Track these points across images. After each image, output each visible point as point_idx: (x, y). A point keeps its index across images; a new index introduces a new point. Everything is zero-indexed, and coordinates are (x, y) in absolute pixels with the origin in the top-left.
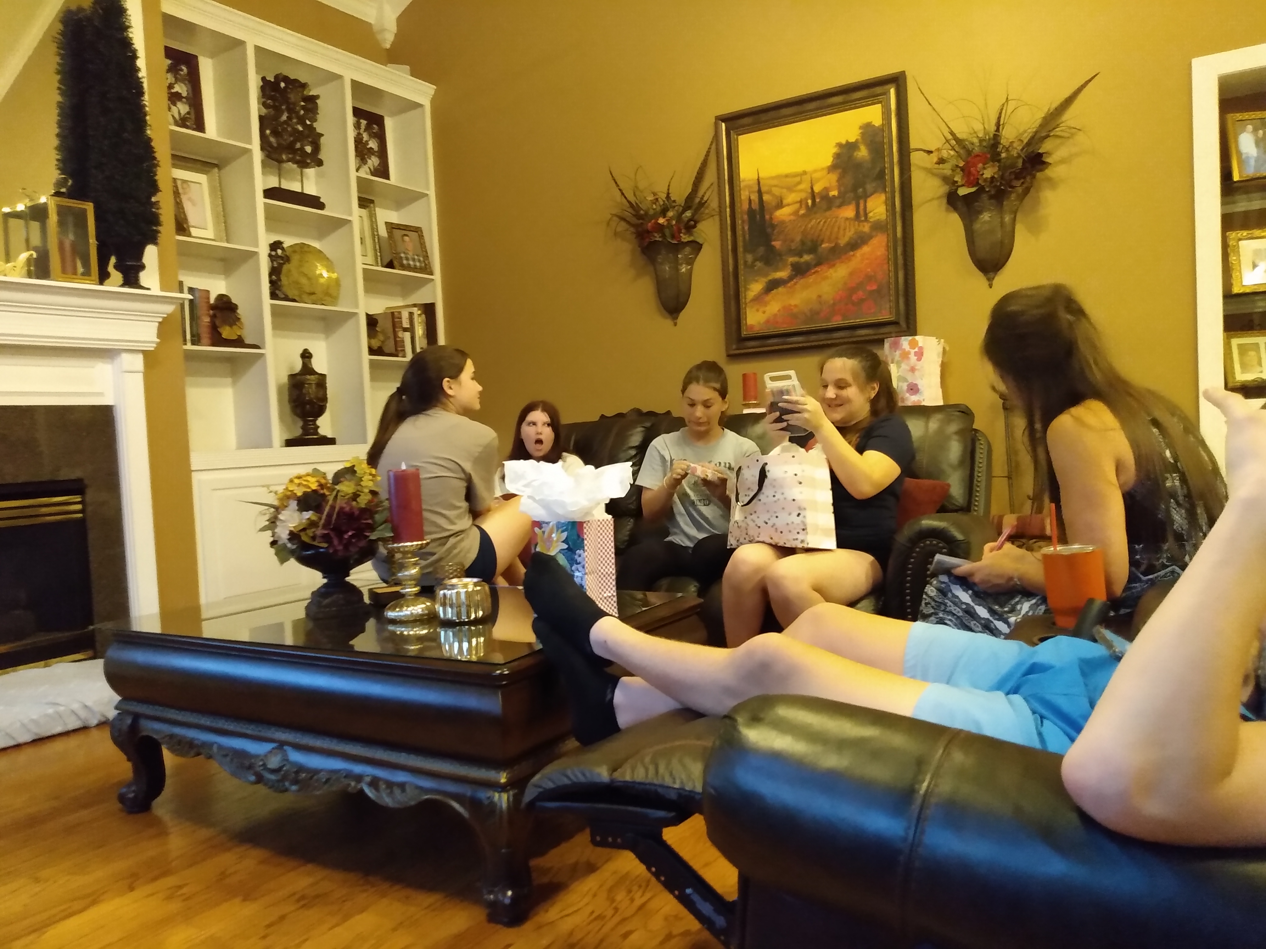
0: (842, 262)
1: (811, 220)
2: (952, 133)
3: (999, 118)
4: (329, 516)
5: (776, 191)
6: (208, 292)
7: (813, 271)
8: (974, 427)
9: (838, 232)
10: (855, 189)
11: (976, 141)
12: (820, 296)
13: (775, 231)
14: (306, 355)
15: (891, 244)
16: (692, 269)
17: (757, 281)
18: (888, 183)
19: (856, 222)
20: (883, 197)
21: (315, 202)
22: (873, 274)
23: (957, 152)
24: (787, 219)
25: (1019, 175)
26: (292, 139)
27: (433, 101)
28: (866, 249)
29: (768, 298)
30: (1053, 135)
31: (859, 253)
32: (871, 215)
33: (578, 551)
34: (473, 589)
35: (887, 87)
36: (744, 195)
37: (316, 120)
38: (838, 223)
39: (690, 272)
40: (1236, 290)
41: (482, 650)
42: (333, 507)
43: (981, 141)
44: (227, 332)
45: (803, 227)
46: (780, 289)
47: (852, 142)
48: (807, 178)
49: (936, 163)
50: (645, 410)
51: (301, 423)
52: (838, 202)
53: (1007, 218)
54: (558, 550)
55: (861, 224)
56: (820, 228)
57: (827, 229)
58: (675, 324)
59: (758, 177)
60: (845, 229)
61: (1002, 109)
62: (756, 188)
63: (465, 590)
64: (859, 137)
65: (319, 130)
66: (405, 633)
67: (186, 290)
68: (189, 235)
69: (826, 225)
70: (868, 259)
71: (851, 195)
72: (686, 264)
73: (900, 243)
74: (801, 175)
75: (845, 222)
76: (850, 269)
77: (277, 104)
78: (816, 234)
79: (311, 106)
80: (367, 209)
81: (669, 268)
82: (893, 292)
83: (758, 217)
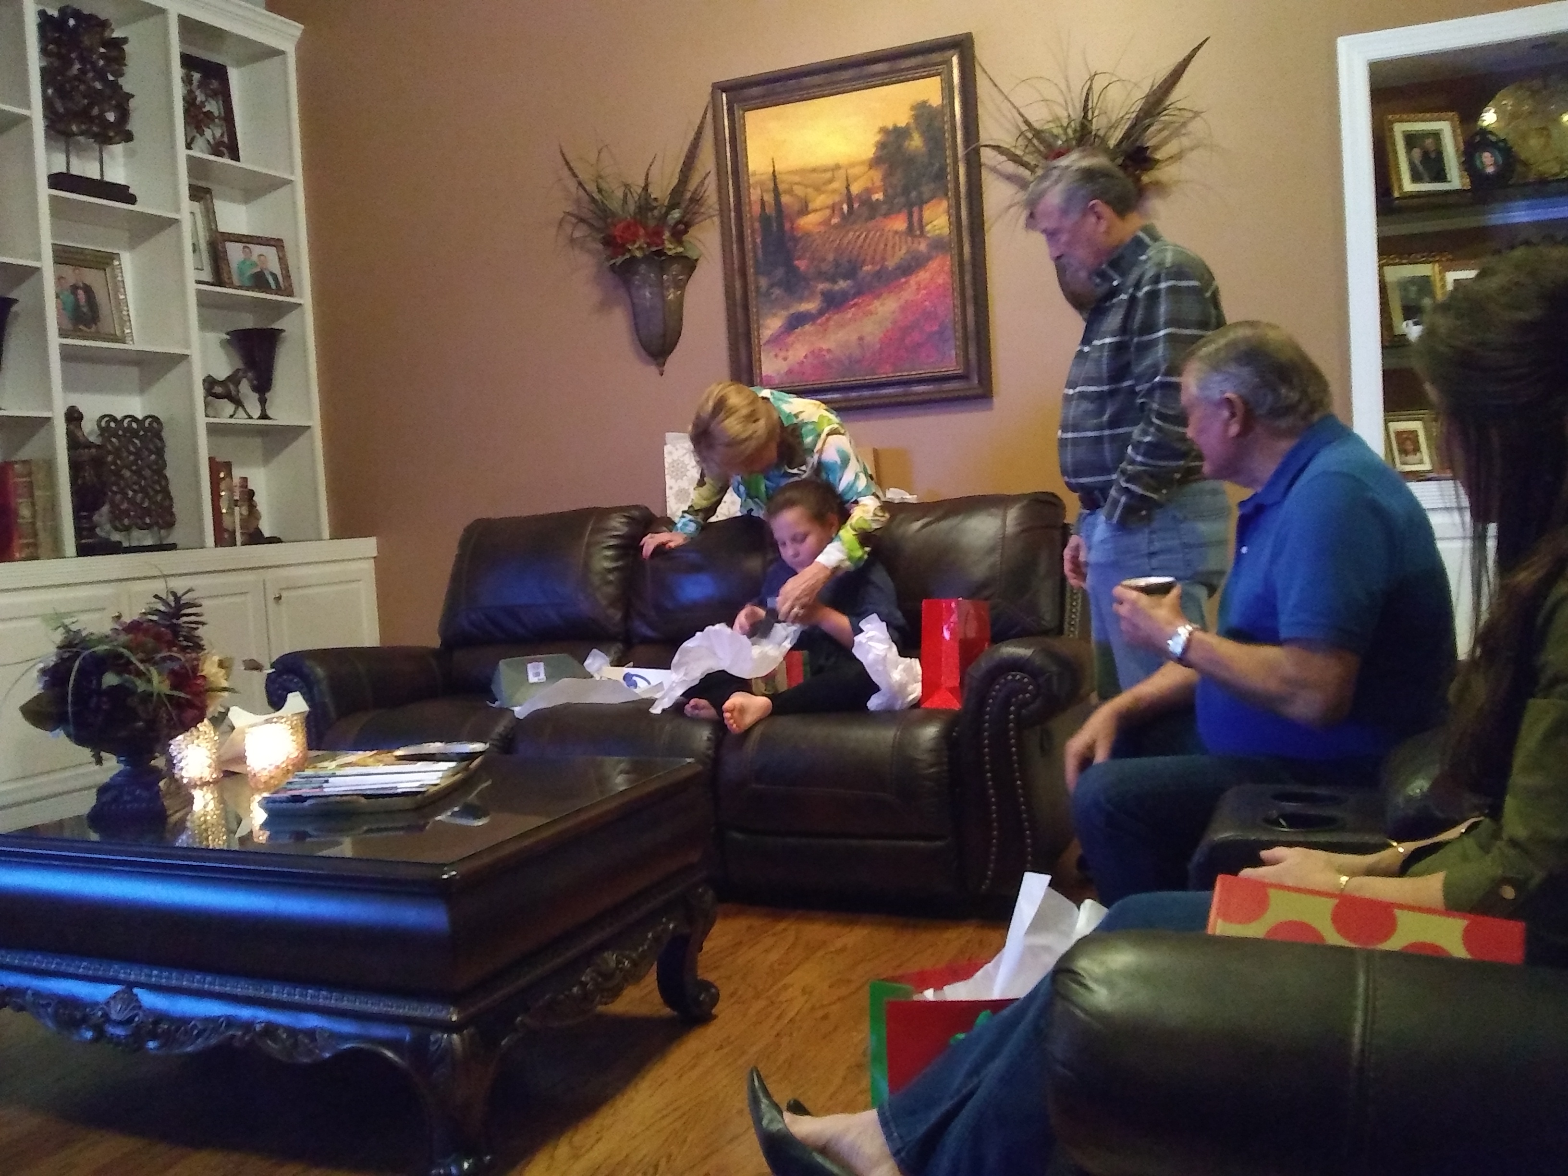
0: (891, 292)
1: (848, 232)
2: (1028, 124)
3: (1087, 100)
5: (799, 191)
7: (852, 303)
8: (1066, 521)
9: (885, 249)
10: (906, 191)
11: (1059, 131)
12: (861, 339)
13: (799, 246)
15: (956, 269)
16: (682, 295)
17: (775, 315)
18: (951, 186)
19: (910, 238)
20: (945, 204)
21: (121, 193)
22: (933, 309)
23: (1034, 147)
24: (815, 230)
26: (86, 101)
27: (300, 46)
28: (923, 276)
29: (790, 339)
30: (1161, 122)
31: (913, 280)
32: (928, 228)
35: (947, 53)
36: (755, 195)
37: (122, 75)
38: (884, 238)
39: (681, 298)
43: (1065, 131)
45: (838, 242)
46: (808, 327)
47: (902, 128)
48: (841, 173)
52: (884, 209)
55: (915, 241)
56: (859, 244)
57: (869, 245)
58: (662, 375)
59: (774, 171)
60: (893, 247)
61: (1090, 87)
62: (772, 185)
64: (911, 122)
65: (127, 88)
69: (868, 241)
70: (925, 288)
71: (901, 200)
72: (674, 288)
73: (968, 268)
74: (833, 170)
75: (893, 237)
76: (902, 301)
77: (64, 51)
78: (855, 252)
79: (114, 53)
80: (202, 202)
81: (651, 293)
82: (959, 334)
83: (775, 225)
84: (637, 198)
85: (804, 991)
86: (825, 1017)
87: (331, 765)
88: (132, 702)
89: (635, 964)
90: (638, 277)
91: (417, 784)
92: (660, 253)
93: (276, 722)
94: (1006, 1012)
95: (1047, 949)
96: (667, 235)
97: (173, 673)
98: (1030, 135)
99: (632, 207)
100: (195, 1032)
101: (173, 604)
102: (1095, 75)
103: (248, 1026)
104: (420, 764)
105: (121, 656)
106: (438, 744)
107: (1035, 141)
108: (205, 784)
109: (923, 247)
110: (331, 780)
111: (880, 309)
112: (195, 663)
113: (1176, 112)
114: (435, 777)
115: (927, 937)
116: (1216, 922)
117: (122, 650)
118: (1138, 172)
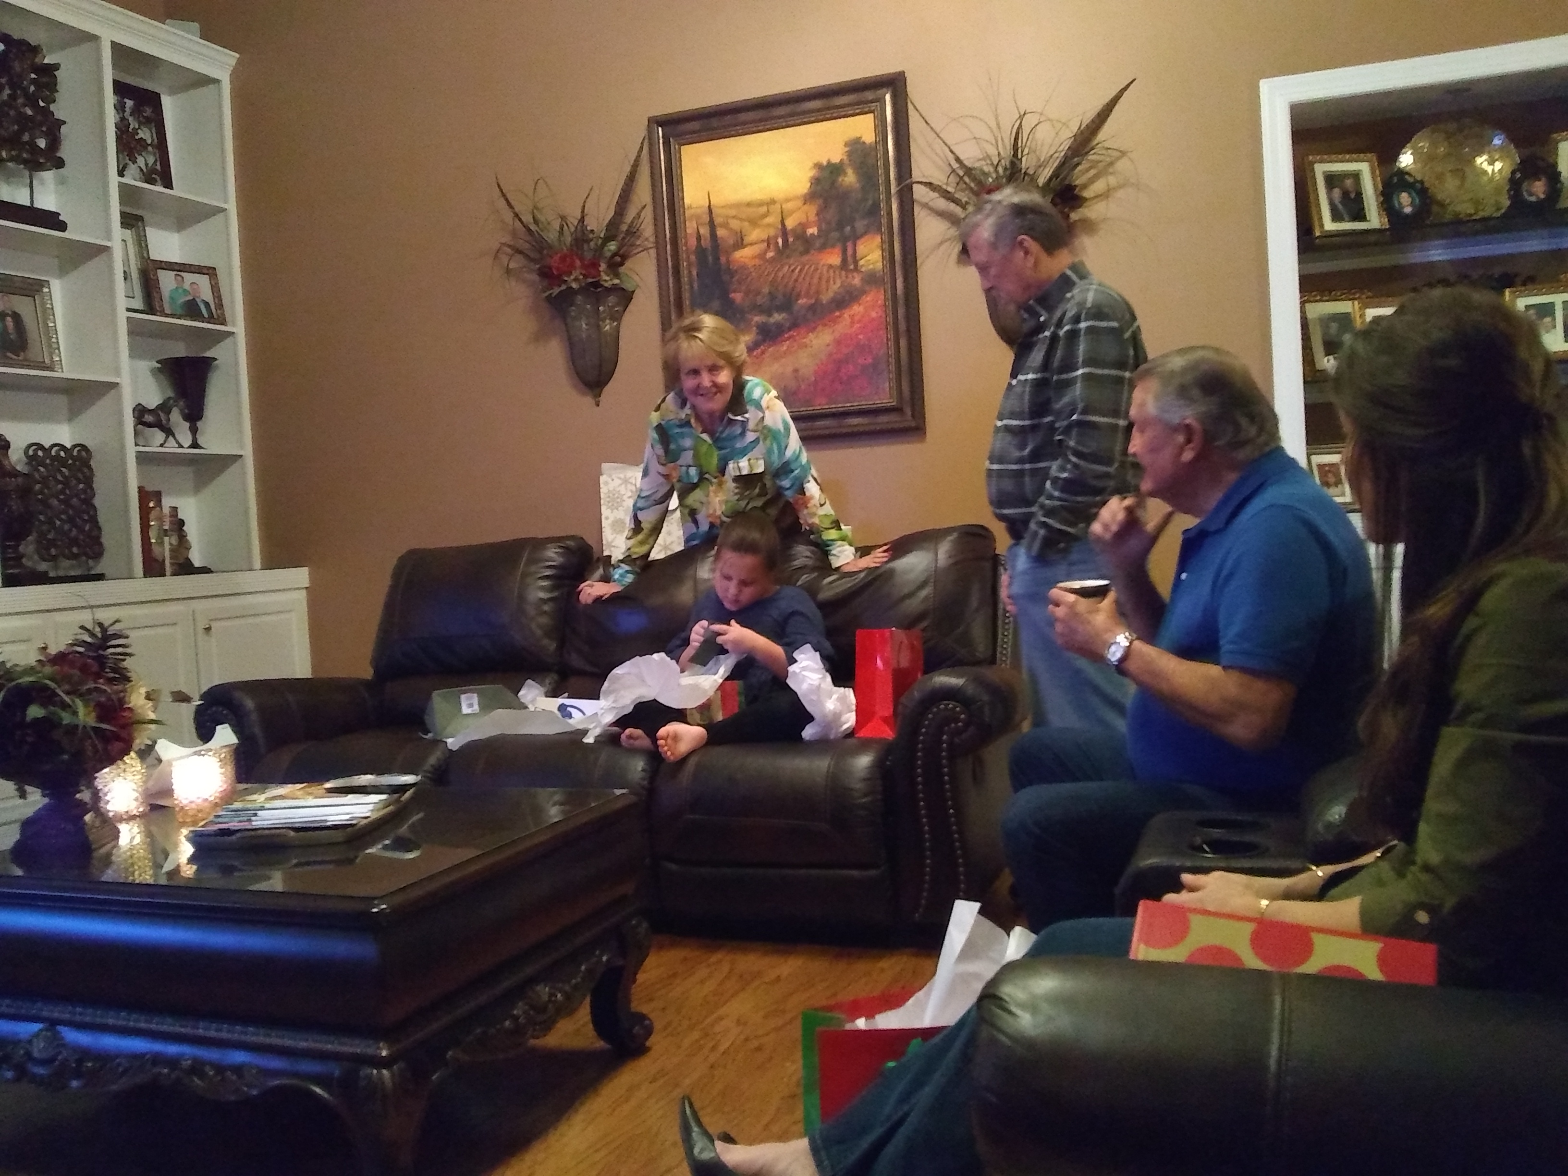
0: (826, 325)
1: (782, 266)
2: (959, 161)
3: (1016, 139)
5: (735, 224)
7: (786, 336)
9: (819, 285)
10: (840, 226)
11: (989, 169)
12: (796, 371)
13: (734, 280)
15: (889, 303)
18: (884, 221)
19: (843, 273)
20: (878, 239)
21: (52, 220)
22: (867, 343)
23: (966, 184)
24: (750, 263)
26: (16, 127)
27: (235, 75)
28: (857, 309)
30: (1089, 161)
31: (846, 314)
32: (861, 262)
35: (880, 92)
36: (691, 227)
37: (53, 101)
38: (819, 271)
39: (617, 330)
43: (995, 169)
45: (773, 275)
47: (836, 164)
48: (776, 208)
52: (818, 244)
55: (849, 275)
56: (794, 278)
57: (804, 279)
58: (598, 405)
59: (710, 204)
60: (828, 281)
61: (1019, 126)
62: (707, 219)
64: (845, 158)
65: (59, 115)
69: (802, 275)
70: (859, 321)
71: (835, 235)
72: (610, 319)
73: (901, 302)
74: (767, 204)
75: (828, 271)
76: (837, 334)
78: (791, 284)
79: (45, 80)
80: (133, 229)
81: (586, 325)
82: (893, 368)
83: (710, 258)
84: (573, 229)
85: (739, 1022)
86: (759, 1049)
87: (260, 798)
88: (57, 735)
89: (568, 997)
90: (573, 308)
91: (347, 817)
92: (597, 285)
93: (203, 755)
94: (936, 1039)
95: (977, 976)
96: (603, 266)
97: (99, 706)
98: (961, 173)
99: (568, 239)
100: (121, 1069)
101: (100, 635)
102: (1025, 114)
103: (173, 1062)
104: (350, 796)
105: (46, 688)
106: (369, 777)
107: (966, 179)
108: (132, 818)
109: (857, 281)
110: (259, 813)
111: (814, 342)
112: (122, 694)
113: (1104, 152)
114: (366, 810)
115: (861, 966)
116: (1137, 948)
117: (47, 682)
118: (1066, 210)
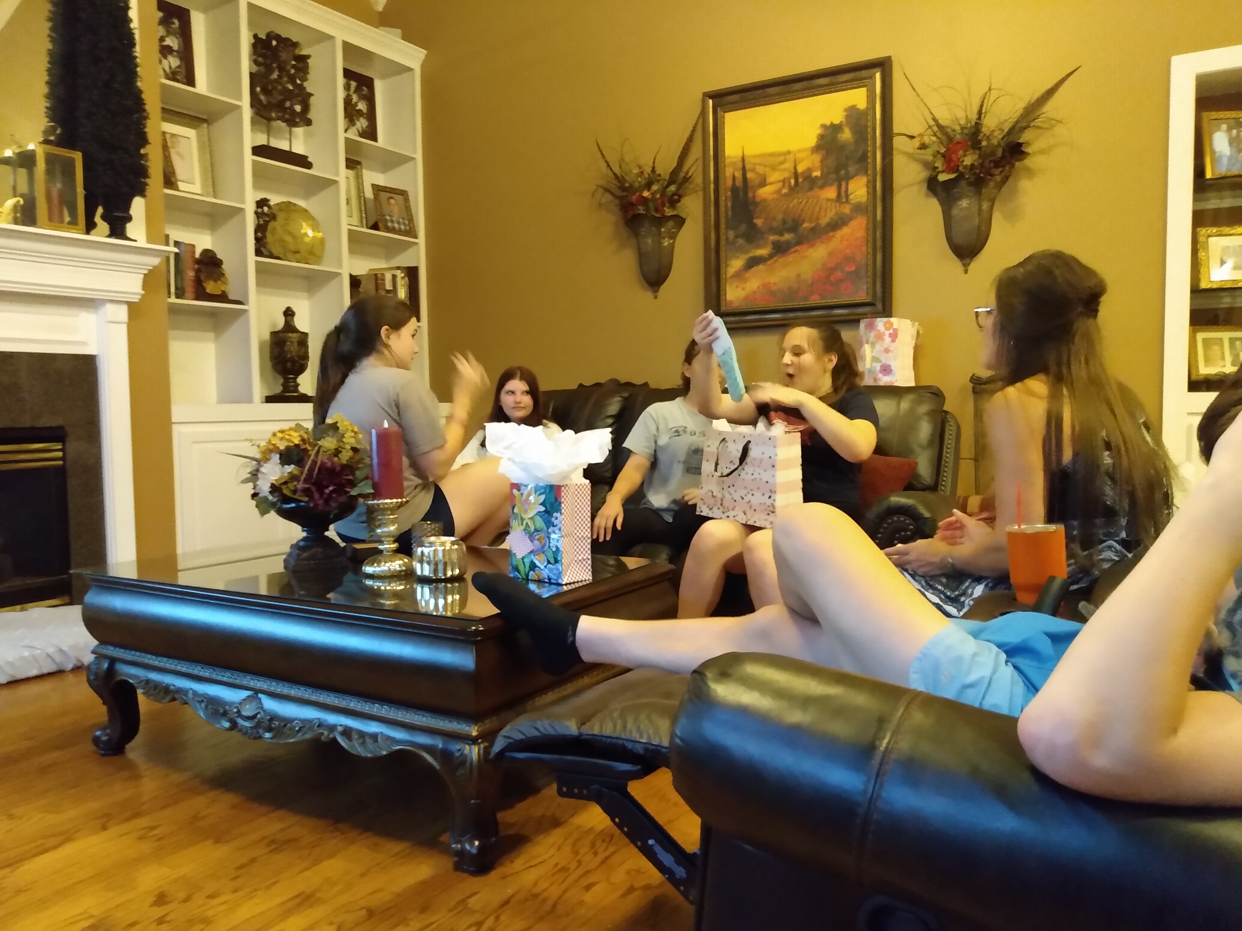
0: (822, 242)
1: (793, 200)
2: (934, 119)
3: (982, 106)
4: (311, 470)
5: (760, 169)
6: (193, 246)
7: (793, 250)
8: (945, 409)
9: (819, 212)
10: (837, 171)
11: (958, 128)
12: (799, 275)
13: (758, 209)
14: (289, 313)
15: (871, 226)
16: (673, 244)
17: (737, 258)
18: (870, 166)
19: (838, 204)
20: (864, 180)
21: (302, 161)
22: (851, 255)
23: (938, 138)
24: (770, 197)
25: (998, 164)
26: (282, 97)
27: (424, 66)
28: (846, 231)
29: (748, 275)
30: (1033, 126)
31: (839, 234)
32: (851, 197)
33: (555, 514)
34: (451, 547)
35: (873, 71)
36: (728, 172)
37: (306, 80)
38: (819, 203)
39: (672, 246)
40: (1204, 285)
41: (457, 608)
42: (314, 462)
43: (963, 128)
44: (211, 287)
45: (786, 206)
46: (761, 267)
47: (837, 124)
48: (791, 157)
49: (918, 149)
50: (623, 381)
51: (281, 381)
52: (820, 183)
53: (985, 206)
54: (535, 513)
55: (842, 205)
56: (801, 207)
57: (808, 208)
58: (656, 298)
59: (743, 155)
60: (826, 210)
61: (984, 98)
62: (742, 166)
63: (443, 548)
64: (844, 120)
65: (309, 90)
66: (383, 588)
67: (172, 243)
68: (176, 189)
69: (808, 205)
70: (847, 240)
71: (833, 176)
72: (669, 238)
73: (879, 226)
74: (785, 154)
75: (826, 203)
76: (830, 249)
77: (268, 62)
78: (798, 214)
79: (300, 65)
80: (354, 171)
81: (651, 241)
82: (870, 274)
83: (741, 194)
84: (646, 174)
90: (643, 229)
96: (666, 202)
98: (935, 129)
107: (939, 134)
111: (813, 255)
113: (1046, 120)
